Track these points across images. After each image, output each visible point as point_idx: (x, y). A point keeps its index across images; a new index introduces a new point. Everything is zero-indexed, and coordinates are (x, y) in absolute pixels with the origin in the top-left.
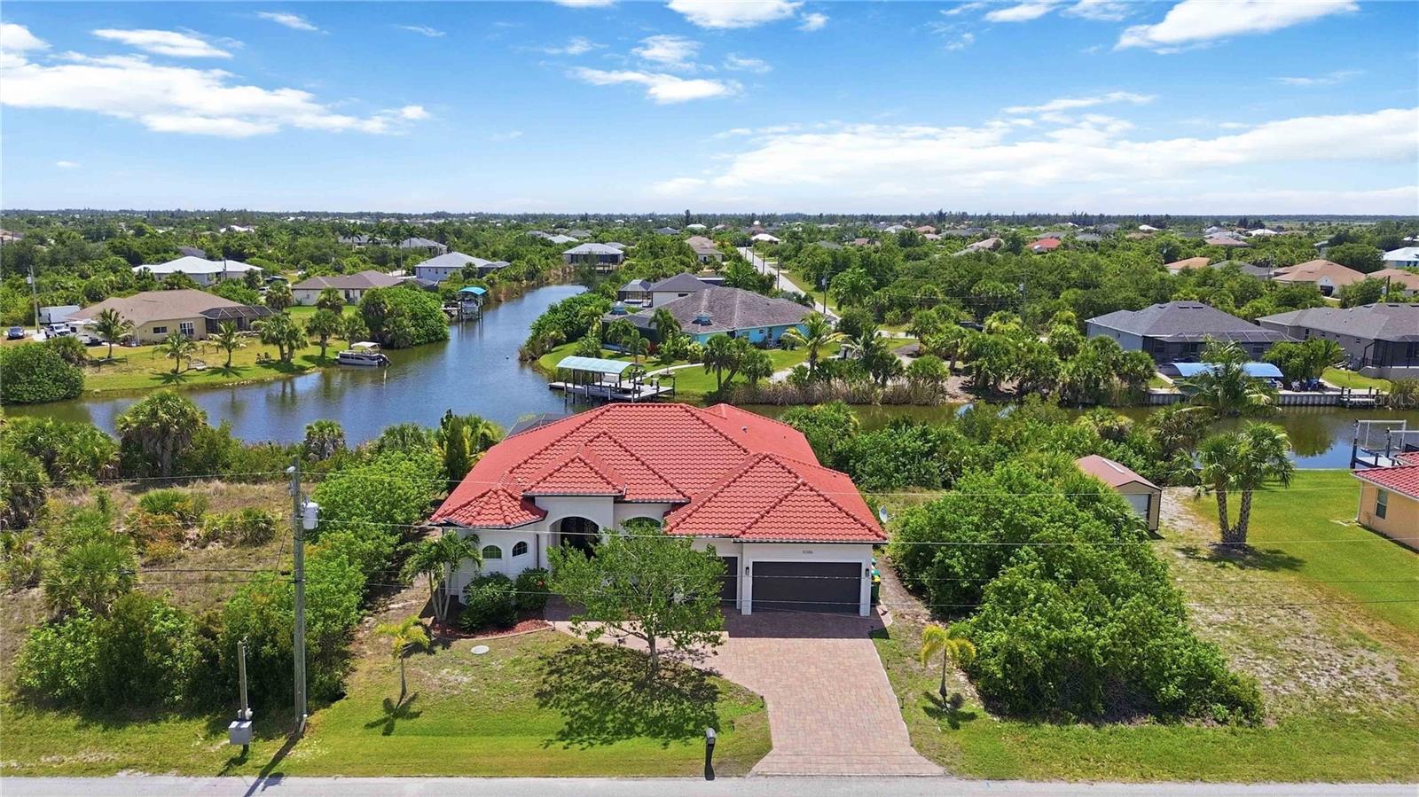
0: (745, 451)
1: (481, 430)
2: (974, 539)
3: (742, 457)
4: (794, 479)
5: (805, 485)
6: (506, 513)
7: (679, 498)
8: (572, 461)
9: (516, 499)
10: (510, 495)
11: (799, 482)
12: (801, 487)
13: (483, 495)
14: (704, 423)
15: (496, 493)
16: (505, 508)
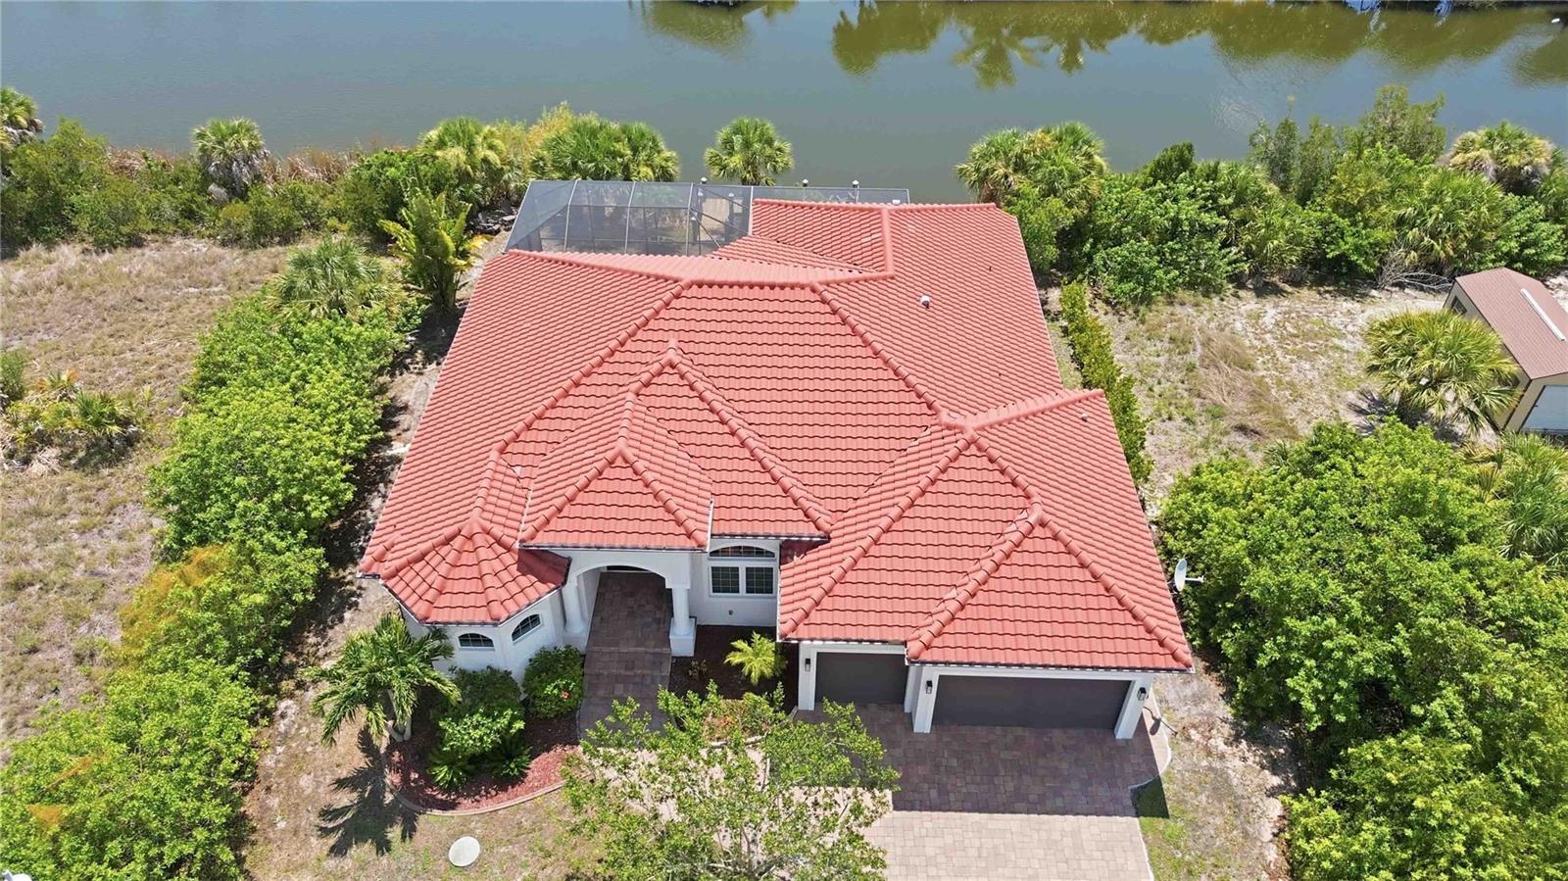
0: (930, 406)
1: (482, 152)
2: (1350, 651)
3: (926, 421)
4: (1021, 502)
5: (1043, 524)
6: (492, 594)
7: (806, 531)
8: (611, 463)
9: (509, 549)
10: (499, 542)
11: (1032, 520)
12: (1038, 531)
13: (448, 541)
14: (854, 332)
15: (470, 538)
16: (489, 580)
